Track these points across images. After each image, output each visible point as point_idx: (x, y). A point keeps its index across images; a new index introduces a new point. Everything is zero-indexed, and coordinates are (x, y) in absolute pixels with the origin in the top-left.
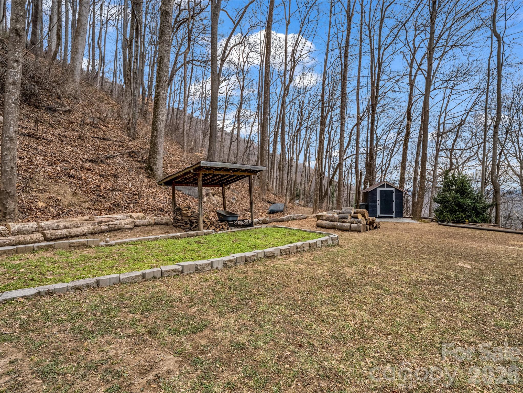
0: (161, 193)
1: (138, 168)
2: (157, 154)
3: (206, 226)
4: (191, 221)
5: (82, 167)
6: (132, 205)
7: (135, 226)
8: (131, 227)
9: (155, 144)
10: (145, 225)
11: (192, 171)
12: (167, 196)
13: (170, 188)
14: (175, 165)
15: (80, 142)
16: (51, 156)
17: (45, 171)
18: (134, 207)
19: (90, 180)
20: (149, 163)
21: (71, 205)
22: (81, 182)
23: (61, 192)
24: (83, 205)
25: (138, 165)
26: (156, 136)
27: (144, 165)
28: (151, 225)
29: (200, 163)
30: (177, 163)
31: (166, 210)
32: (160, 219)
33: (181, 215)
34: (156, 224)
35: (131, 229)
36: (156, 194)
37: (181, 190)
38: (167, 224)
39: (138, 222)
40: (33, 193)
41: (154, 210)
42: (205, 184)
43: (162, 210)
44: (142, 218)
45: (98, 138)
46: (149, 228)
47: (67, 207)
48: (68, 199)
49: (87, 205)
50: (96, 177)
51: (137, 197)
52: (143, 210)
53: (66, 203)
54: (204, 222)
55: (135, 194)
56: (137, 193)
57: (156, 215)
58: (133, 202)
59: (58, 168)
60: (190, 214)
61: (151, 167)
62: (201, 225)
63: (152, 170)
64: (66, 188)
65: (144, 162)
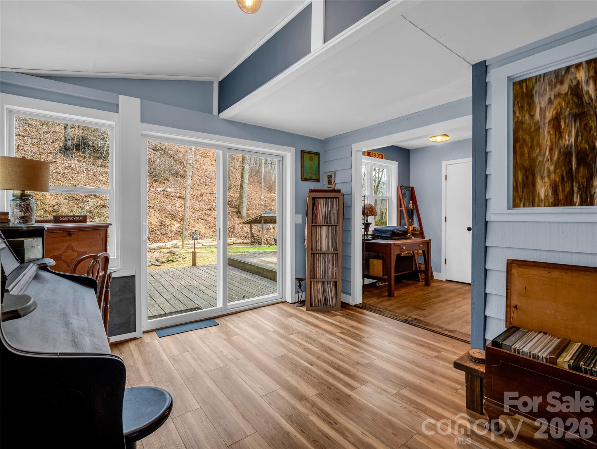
0: (245, 227)
1: (232, 212)
2: (243, 203)
3: (265, 244)
4: (258, 242)
5: (206, 214)
6: (230, 234)
7: (234, 243)
8: (232, 244)
9: (242, 197)
10: (238, 243)
11: (258, 218)
12: (248, 229)
13: (249, 225)
14: (254, 208)
15: (201, 198)
16: (192, 208)
17: (192, 217)
18: (232, 235)
19: (211, 221)
20: (239, 209)
21: (205, 233)
22: (207, 222)
23: (200, 227)
24: (210, 233)
25: (232, 210)
26: (242, 193)
27: (236, 210)
28: (240, 243)
29: (261, 215)
30: (256, 206)
31: (248, 237)
32: (245, 241)
33: (254, 239)
34: (243, 243)
35: (232, 245)
36: (242, 228)
37: (254, 227)
38: (247, 243)
39: (235, 242)
40: (191, 228)
41: (242, 237)
42: (265, 223)
43: (246, 237)
44: (236, 240)
45: (209, 193)
46: (239, 244)
47: (204, 234)
48: (203, 231)
49: (211, 234)
50: (212, 219)
51: (233, 229)
52: (236, 236)
53: (203, 233)
54: (264, 242)
55: (232, 228)
56: (233, 227)
57: (242, 240)
58: (231, 232)
59: (196, 215)
60: (258, 238)
61: (240, 211)
62: (263, 243)
63: (240, 213)
64: (202, 226)
65: (236, 207)
